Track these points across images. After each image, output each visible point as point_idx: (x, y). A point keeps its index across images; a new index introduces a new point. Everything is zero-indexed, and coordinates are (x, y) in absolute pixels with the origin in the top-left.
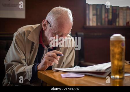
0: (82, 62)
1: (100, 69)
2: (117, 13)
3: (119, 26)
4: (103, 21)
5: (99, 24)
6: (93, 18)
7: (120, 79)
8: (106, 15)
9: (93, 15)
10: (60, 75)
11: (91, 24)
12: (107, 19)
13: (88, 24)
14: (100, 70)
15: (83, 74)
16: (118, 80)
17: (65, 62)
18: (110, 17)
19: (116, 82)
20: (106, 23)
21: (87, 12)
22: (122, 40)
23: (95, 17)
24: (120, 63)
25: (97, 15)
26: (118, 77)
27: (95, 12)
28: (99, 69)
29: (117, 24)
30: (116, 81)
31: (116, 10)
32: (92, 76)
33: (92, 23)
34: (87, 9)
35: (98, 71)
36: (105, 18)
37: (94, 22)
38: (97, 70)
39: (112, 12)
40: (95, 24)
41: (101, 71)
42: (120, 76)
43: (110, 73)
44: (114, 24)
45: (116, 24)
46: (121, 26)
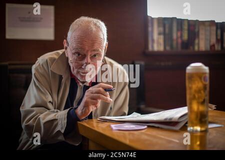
0: (142, 106)
1: (171, 117)
2: (197, 30)
3: (199, 51)
4: (175, 43)
5: (168, 48)
6: (158, 39)
7: (201, 131)
8: (179, 34)
9: (159, 34)
10: (110, 126)
11: (156, 48)
12: (180, 41)
13: (150, 49)
14: (171, 119)
15: (144, 125)
16: (199, 134)
17: (112, 107)
18: (186, 37)
19: (196, 136)
20: (179, 46)
21: (150, 29)
22: (204, 71)
23: (162, 37)
24: (202, 108)
25: (164, 34)
26: (198, 128)
27: (161, 29)
28: (169, 118)
29: (196, 48)
30: (195, 134)
31: (194, 26)
32: (158, 128)
33: (158, 46)
34: (150, 25)
35: (168, 121)
36: (177, 38)
37: (160, 44)
38: (166, 119)
39: (189, 30)
40: (162, 48)
41: (173, 120)
42: (201, 127)
43: (187, 123)
44: (191, 48)
45: (194, 48)
46: (202, 52)
